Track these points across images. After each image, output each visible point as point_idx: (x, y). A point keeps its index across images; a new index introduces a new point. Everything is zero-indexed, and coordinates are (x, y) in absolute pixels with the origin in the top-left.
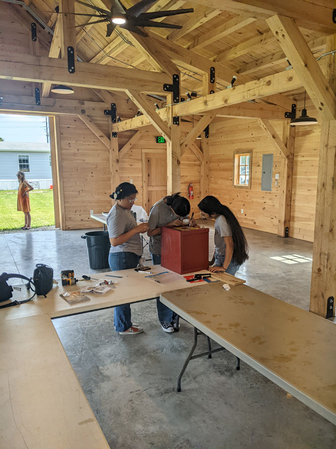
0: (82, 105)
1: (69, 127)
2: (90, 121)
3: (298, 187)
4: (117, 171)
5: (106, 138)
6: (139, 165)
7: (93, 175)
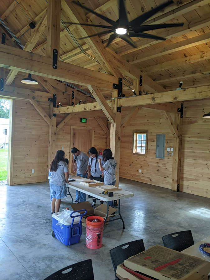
0: (34, 94)
1: (22, 108)
2: (38, 105)
3: (185, 157)
4: (54, 141)
5: (48, 117)
6: (68, 137)
7: (36, 143)
